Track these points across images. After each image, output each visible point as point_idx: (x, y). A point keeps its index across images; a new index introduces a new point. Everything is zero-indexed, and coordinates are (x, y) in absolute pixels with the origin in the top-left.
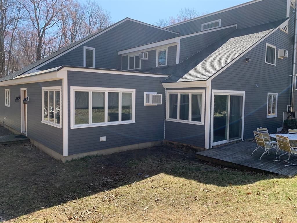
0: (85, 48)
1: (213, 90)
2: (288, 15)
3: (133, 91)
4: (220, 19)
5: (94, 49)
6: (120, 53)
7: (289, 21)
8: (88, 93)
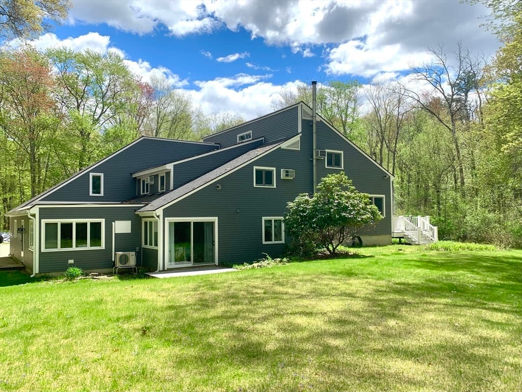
0: (91, 174)
1: (166, 218)
2: (300, 131)
3: (103, 221)
4: (251, 131)
5: (102, 174)
6: (134, 176)
7: (301, 137)
8: (57, 224)
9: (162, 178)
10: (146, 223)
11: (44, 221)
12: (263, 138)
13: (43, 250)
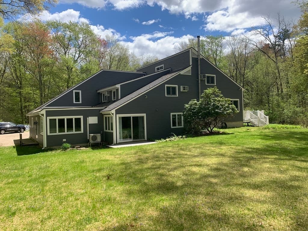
0: (74, 91)
1: (117, 115)
2: (191, 64)
3: (82, 117)
4: (163, 65)
5: (81, 91)
6: (98, 92)
7: (191, 67)
8: (56, 119)
9: (114, 92)
10: (106, 118)
11: (48, 118)
12: (170, 69)
13: (49, 134)
